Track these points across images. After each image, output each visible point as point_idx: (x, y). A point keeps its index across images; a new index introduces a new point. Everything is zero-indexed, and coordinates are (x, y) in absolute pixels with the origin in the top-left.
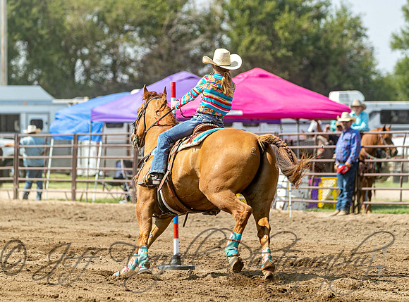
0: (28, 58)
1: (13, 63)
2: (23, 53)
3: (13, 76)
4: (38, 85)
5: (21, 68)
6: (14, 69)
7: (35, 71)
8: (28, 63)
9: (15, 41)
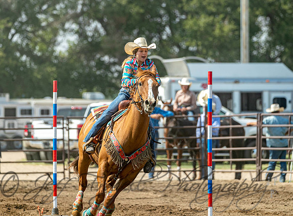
0: (270, 34)
1: (255, 39)
2: (265, 29)
3: (255, 53)
4: (281, 62)
5: (263, 45)
6: (256, 46)
7: (278, 47)
8: (270, 39)
9: (257, 16)
